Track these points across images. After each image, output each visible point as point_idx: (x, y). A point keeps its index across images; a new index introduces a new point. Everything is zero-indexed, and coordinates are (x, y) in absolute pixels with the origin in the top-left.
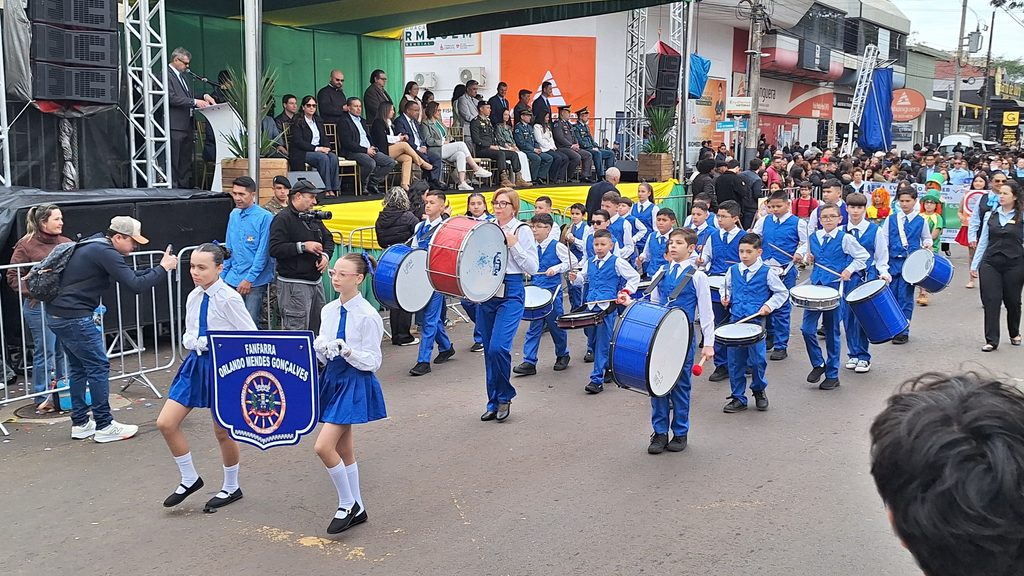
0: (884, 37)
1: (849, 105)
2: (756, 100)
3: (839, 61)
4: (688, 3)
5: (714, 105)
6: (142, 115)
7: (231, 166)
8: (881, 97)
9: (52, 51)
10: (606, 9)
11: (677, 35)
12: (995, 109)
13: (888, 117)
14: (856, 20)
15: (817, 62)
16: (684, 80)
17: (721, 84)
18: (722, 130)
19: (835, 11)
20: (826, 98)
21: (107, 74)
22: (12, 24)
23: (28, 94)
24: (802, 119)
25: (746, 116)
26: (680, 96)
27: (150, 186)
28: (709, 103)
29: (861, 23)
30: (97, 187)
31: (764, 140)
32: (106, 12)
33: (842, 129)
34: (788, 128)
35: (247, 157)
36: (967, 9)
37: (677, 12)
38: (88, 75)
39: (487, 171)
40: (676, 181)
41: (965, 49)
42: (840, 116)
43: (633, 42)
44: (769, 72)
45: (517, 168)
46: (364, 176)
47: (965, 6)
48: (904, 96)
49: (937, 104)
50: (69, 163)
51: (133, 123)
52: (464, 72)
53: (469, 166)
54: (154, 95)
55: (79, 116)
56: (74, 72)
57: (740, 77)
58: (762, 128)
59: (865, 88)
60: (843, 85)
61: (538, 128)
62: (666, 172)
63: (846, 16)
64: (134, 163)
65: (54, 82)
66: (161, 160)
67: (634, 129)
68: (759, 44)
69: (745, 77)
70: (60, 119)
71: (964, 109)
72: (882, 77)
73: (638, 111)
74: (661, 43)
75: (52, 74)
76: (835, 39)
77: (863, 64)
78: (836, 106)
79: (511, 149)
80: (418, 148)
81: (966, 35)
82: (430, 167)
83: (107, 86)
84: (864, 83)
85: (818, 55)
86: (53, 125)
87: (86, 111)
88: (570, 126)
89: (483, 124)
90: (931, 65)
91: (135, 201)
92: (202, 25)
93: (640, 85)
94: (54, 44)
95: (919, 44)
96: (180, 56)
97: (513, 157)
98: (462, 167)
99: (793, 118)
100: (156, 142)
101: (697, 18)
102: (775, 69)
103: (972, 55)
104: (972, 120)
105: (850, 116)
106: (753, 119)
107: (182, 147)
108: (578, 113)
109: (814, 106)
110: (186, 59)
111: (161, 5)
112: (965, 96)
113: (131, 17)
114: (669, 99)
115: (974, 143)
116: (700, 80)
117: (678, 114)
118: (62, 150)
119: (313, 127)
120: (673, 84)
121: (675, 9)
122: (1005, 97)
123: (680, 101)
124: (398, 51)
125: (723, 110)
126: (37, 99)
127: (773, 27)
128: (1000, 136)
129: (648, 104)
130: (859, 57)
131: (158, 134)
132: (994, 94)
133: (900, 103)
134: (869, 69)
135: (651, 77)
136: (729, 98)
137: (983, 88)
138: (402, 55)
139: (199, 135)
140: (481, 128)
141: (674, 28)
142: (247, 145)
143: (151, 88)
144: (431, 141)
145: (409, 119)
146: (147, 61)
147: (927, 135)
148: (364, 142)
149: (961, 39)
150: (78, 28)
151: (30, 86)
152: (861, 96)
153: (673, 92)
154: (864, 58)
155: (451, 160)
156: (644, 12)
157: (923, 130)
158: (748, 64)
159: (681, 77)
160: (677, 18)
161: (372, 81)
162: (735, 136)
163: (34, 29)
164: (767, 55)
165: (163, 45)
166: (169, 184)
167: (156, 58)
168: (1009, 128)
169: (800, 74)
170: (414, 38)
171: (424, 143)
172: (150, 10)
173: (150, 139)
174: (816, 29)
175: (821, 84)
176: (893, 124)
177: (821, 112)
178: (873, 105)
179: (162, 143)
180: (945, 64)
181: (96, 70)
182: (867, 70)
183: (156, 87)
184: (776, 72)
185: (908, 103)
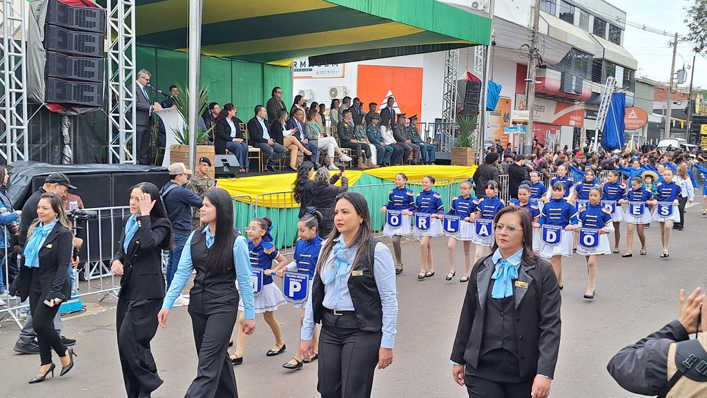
0: (619, 72)
1: (595, 118)
2: (532, 113)
3: (588, 87)
4: (487, 46)
5: (503, 115)
6: (117, 115)
7: (176, 150)
8: (617, 112)
9: (60, 71)
10: (431, 49)
11: (479, 68)
12: (696, 123)
13: (622, 126)
14: (600, 60)
15: (574, 88)
16: (483, 98)
17: (508, 102)
18: (508, 133)
19: (586, 53)
20: (579, 113)
21: (95, 87)
22: (33, 51)
23: (42, 99)
24: (563, 127)
25: (525, 123)
26: (480, 109)
27: (121, 163)
28: (499, 114)
29: (604, 62)
30: (86, 162)
31: (536, 141)
32: (96, 45)
33: (590, 133)
34: (553, 132)
35: (188, 144)
36: (676, 54)
37: (479, 52)
38: (83, 87)
39: (348, 157)
41: (675, 81)
42: (589, 125)
43: (449, 72)
44: (541, 94)
45: (369, 156)
46: (265, 158)
47: (674, 52)
48: (633, 112)
49: (656, 119)
50: (67, 146)
51: (111, 120)
52: (333, 89)
53: (336, 153)
54: (126, 101)
55: (75, 114)
56: (73, 85)
57: (521, 97)
58: (536, 132)
59: (606, 106)
60: (591, 104)
61: (383, 128)
62: (470, 160)
63: (594, 57)
64: (111, 147)
65: (60, 91)
66: (129, 145)
67: (448, 131)
68: (534, 75)
69: (524, 97)
70: (62, 116)
71: (674, 122)
72: (618, 99)
73: (451, 118)
74: (468, 73)
75: (59, 85)
76: (586, 72)
77: (605, 90)
78: (586, 118)
79: (365, 142)
80: (302, 141)
81: (675, 72)
82: (310, 153)
83: (95, 94)
84: (605, 103)
85: (574, 83)
86: (58, 120)
87: (80, 111)
88: (405, 128)
89: (346, 125)
90: (652, 91)
91: (111, 173)
92: (156, 55)
93: (454, 101)
94: (60, 65)
95: (643, 77)
96: (144, 75)
97: (366, 148)
98: (331, 154)
99: (557, 125)
100: (127, 133)
101: (492, 56)
102: (545, 92)
103: (679, 85)
104: (680, 130)
105: (596, 125)
106: (530, 126)
107: (143, 136)
108: (410, 119)
109: (571, 117)
110: (147, 77)
111: (133, 41)
112: (675, 113)
113: (113, 48)
114: (473, 110)
115: (681, 145)
116: (494, 98)
117: (479, 121)
118: (62, 137)
119: (232, 125)
120: (476, 101)
121: (478, 51)
122: (702, 115)
123: (480, 112)
124: (288, 74)
125: (509, 119)
126: (48, 103)
127: (544, 64)
128: (698, 140)
129: (458, 114)
130: (603, 85)
131: (127, 127)
132: (695, 112)
133: (630, 117)
134: (609, 94)
135: (461, 95)
136: (513, 111)
137: (687, 108)
138: (291, 78)
139: (155, 129)
140: (345, 128)
141: (477, 62)
142: (188, 136)
143: (124, 96)
144: (310, 136)
145: (296, 121)
146: (122, 78)
147: (649, 139)
148: (266, 136)
149: (672, 74)
150: (77, 55)
151: (44, 93)
152: (603, 110)
153: (476, 106)
154: (606, 86)
155: (324, 149)
156: (457, 51)
157: (646, 135)
158: (527, 88)
159: (481, 96)
160: (479, 56)
161: (273, 95)
162: (517, 137)
163: (48, 56)
164: (540, 82)
165: (134, 67)
166: (134, 161)
167: (129, 76)
168: (705, 135)
169: (562, 96)
170: (298, 66)
171: (306, 137)
172: (126, 43)
173: (122, 131)
174: (573, 65)
175: (577, 103)
176: (625, 131)
177: (576, 121)
178: (612, 118)
179: (131, 133)
180: (661, 91)
181: (88, 84)
182: (608, 94)
183: (128, 96)
184: (545, 94)
185: (636, 117)
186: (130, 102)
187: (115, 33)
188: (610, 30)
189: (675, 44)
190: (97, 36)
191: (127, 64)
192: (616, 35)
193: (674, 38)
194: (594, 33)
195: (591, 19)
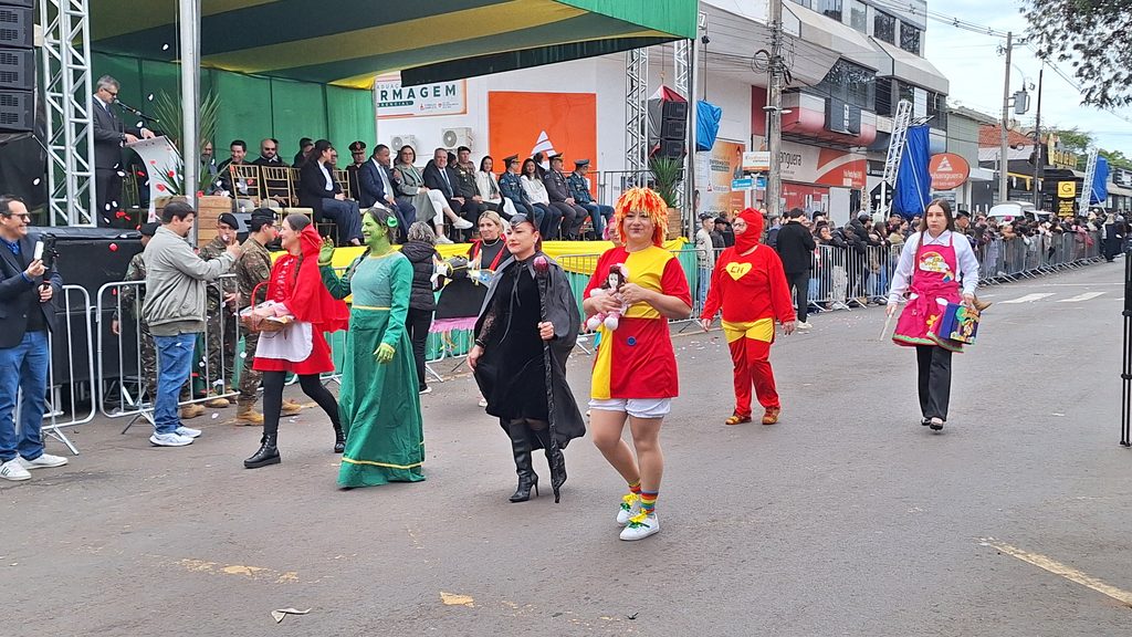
0: (920, 95)
1: (880, 172)
3: (870, 123)
4: (693, 41)
5: (732, 171)
6: (62, 148)
8: (917, 158)
10: (602, 49)
11: (683, 80)
12: (1049, 180)
13: (926, 183)
14: (887, 77)
15: (846, 123)
16: (691, 129)
17: (739, 148)
18: (738, 189)
20: (858, 166)
21: (21, 97)
24: (831, 189)
25: (765, 172)
26: (687, 147)
27: (71, 225)
28: (726, 169)
29: (895, 83)
34: (816, 197)
35: (184, 194)
36: (1012, 67)
37: (683, 54)
39: (466, 222)
40: (685, 239)
41: (1011, 110)
42: (872, 183)
43: (632, 87)
44: (791, 134)
47: (1008, 63)
48: (945, 161)
49: (986, 175)
51: (52, 156)
52: (447, 134)
53: (446, 217)
54: (77, 124)
57: (760, 138)
58: (787, 198)
59: (899, 148)
60: (874, 151)
63: (877, 74)
64: (53, 202)
66: (84, 199)
67: (636, 184)
68: (779, 97)
71: (1015, 179)
72: (917, 135)
73: (640, 163)
74: (664, 88)
76: (865, 100)
77: (896, 125)
78: (871, 174)
81: (1011, 95)
83: (20, 110)
84: (897, 143)
85: (846, 117)
88: (563, 178)
89: (464, 173)
90: (974, 132)
93: (643, 133)
95: (961, 107)
96: (106, 85)
98: (439, 220)
99: (823, 186)
100: (79, 178)
102: (795, 131)
106: (773, 178)
109: (846, 174)
110: (114, 89)
111: (85, 24)
112: (1014, 166)
113: (51, 35)
114: (676, 150)
116: (710, 131)
117: (686, 166)
120: (680, 134)
121: (679, 52)
122: (1060, 167)
123: (687, 153)
124: (369, 102)
127: (794, 84)
128: (1056, 209)
129: (652, 156)
130: (891, 118)
131: (81, 168)
132: (1048, 164)
133: (940, 169)
134: (903, 128)
135: (655, 124)
137: (1034, 156)
138: (375, 117)
140: (460, 176)
141: (679, 71)
142: (184, 180)
143: (73, 114)
145: (377, 165)
146: (69, 87)
147: (974, 206)
149: (1006, 99)
152: (894, 154)
153: (680, 142)
154: (896, 120)
156: (645, 51)
157: (969, 202)
158: (767, 121)
159: (688, 127)
160: (682, 61)
164: (789, 112)
165: (87, 67)
167: (79, 83)
168: (1065, 200)
169: (828, 138)
172: (72, 28)
173: (71, 173)
174: (844, 88)
175: (853, 149)
176: (932, 192)
177: (854, 180)
178: (909, 168)
179: (87, 178)
180: (990, 131)
181: (7, 93)
182: (900, 128)
183: (78, 114)
184: (800, 135)
185: (951, 169)
186: (84, 125)
187: (53, 11)
188: (902, 30)
189: (1009, 50)
190: (20, 12)
191: (76, 61)
192: (912, 39)
193: (1006, 40)
194: (875, 36)
195: (871, 14)
